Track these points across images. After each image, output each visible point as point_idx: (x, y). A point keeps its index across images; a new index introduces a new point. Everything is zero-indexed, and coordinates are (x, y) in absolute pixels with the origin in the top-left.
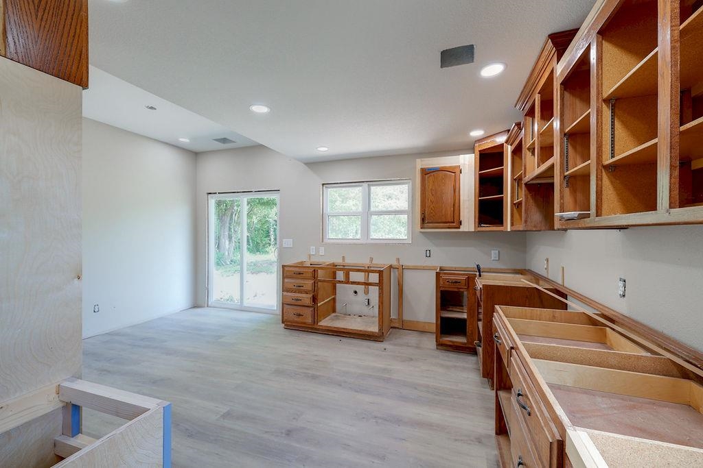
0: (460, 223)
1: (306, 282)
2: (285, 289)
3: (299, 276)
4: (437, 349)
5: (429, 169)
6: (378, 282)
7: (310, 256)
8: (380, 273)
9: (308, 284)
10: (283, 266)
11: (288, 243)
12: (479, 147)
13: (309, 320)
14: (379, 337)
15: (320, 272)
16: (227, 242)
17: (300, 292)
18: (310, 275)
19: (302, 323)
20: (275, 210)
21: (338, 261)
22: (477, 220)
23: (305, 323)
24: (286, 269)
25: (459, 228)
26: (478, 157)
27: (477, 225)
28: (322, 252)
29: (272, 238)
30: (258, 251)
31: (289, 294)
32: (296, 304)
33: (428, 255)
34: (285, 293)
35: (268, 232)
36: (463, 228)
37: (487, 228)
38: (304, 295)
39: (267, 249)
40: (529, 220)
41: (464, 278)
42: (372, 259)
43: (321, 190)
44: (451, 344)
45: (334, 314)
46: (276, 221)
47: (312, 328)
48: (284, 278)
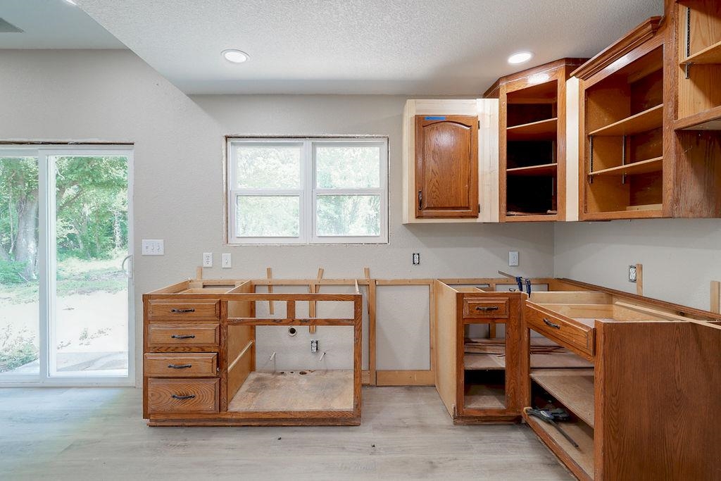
0: (478, 209)
1: (202, 327)
2: (150, 347)
3: (184, 316)
4: (455, 424)
5: (429, 117)
6: (352, 317)
7: (201, 270)
8: (357, 299)
9: (206, 332)
10: (146, 298)
11: (153, 246)
12: (505, 89)
13: (209, 405)
14: (353, 419)
15: (231, 304)
16: (32, 245)
17: (188, 350)
18: (212, 312)
19: (192, 413)
20: (123, 195)
21: (259, 276)
22: (504, 205)
23: (199, 412)
24: (153, 303)
25: (476, 217)
26: (505, 103)
27: (504, 212)
28: (226, 260)
29: (118, 237)
30: (94, 255)
31: (161, 357)
32: (180, 374)
33: (416, 261)
34: (150, 356)
35: (111, 228)
36: (484, 217)
37: (518, 217)
38: (197, 356)
39: (109, 253)
40: (682, 198)
41: (503, 301)
42: (321, 272)
43: (224, 147)
44: (482, 415)
45: (252, 376)
46: (124, 213)
47: (215, 420)
48: (147, 322)
